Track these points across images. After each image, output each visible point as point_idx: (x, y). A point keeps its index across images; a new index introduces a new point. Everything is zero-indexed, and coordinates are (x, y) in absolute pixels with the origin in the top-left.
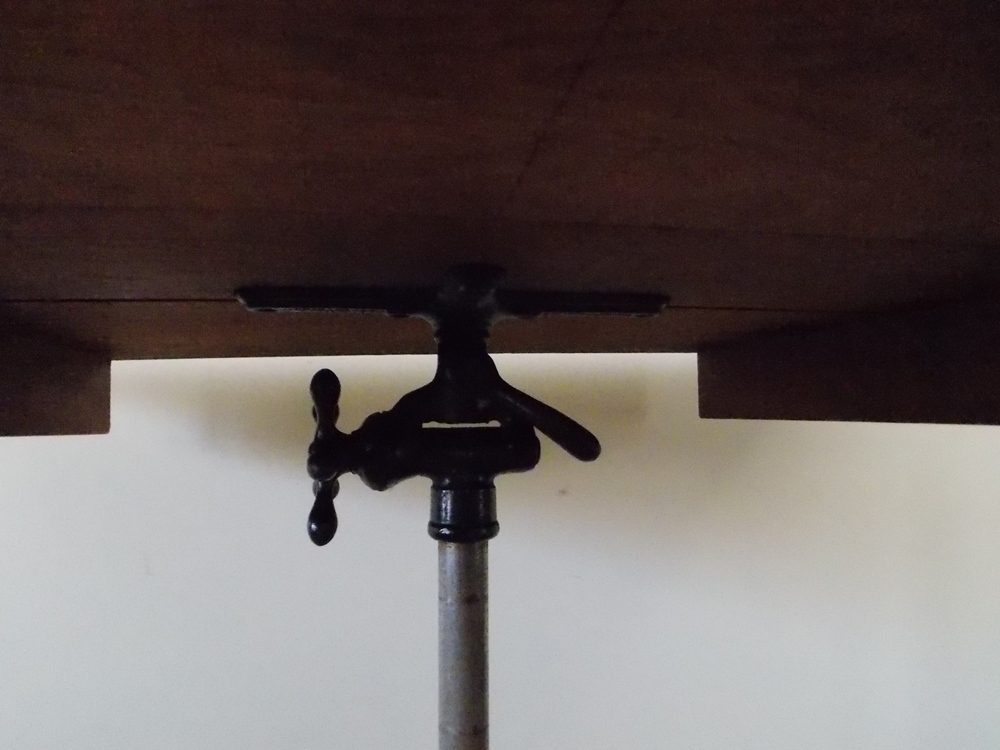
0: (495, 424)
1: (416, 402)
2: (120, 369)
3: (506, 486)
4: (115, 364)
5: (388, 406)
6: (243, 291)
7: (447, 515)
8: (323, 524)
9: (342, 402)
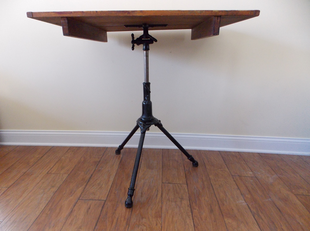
0: (149, 39)
1: (141, 37)
2: (108, 33)
3: (150, 45)
4: (107, 32)
5: (139, 37)
6: (125, 26)
7: (144, 48)
8: (133, 49)
9: (134, 36)
